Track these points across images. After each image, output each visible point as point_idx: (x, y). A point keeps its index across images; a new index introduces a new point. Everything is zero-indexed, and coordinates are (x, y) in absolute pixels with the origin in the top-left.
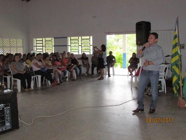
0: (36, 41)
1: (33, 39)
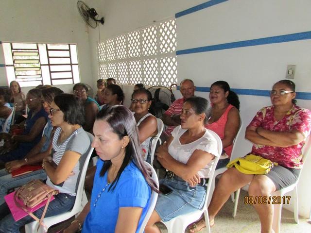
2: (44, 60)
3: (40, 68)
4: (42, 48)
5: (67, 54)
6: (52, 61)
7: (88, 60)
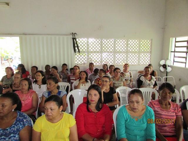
0: (176, 42)
1: (171, 39)
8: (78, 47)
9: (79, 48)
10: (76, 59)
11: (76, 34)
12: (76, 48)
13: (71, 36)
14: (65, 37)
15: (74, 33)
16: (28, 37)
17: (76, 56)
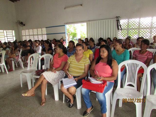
2: (6, 35)
3: (5, 37)
4: (5, 31)
5: (12, 33)
6: (8, 35)
7: (18, 34)
8: (120, 26)
9: (122, 27)
10: (119, 35)
11: (119, 17)
12: (119, 27)
13: (116, 19)
14: (112, 20)
15: (118, 16)
16: (91, 22)
17: (119, 32)
